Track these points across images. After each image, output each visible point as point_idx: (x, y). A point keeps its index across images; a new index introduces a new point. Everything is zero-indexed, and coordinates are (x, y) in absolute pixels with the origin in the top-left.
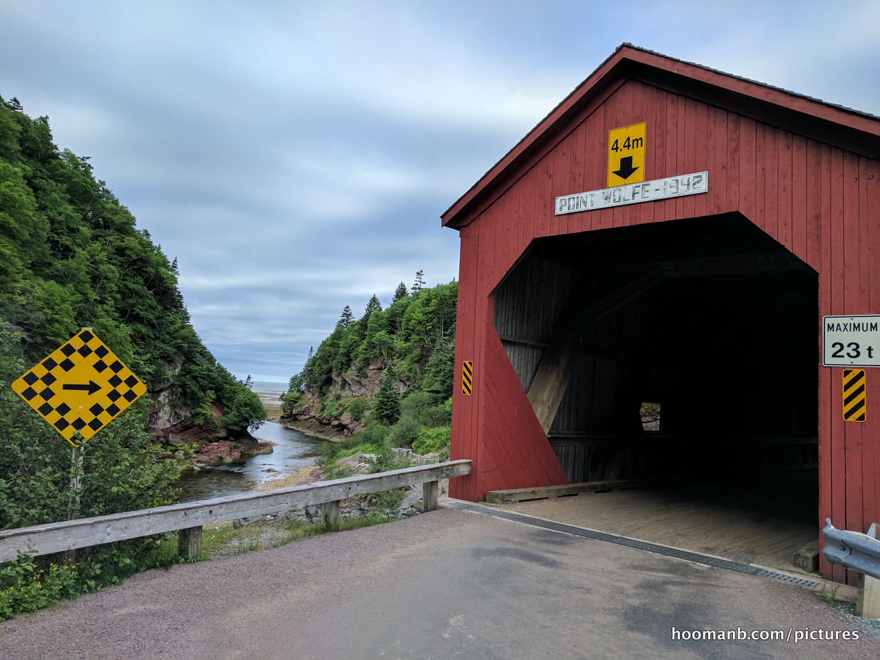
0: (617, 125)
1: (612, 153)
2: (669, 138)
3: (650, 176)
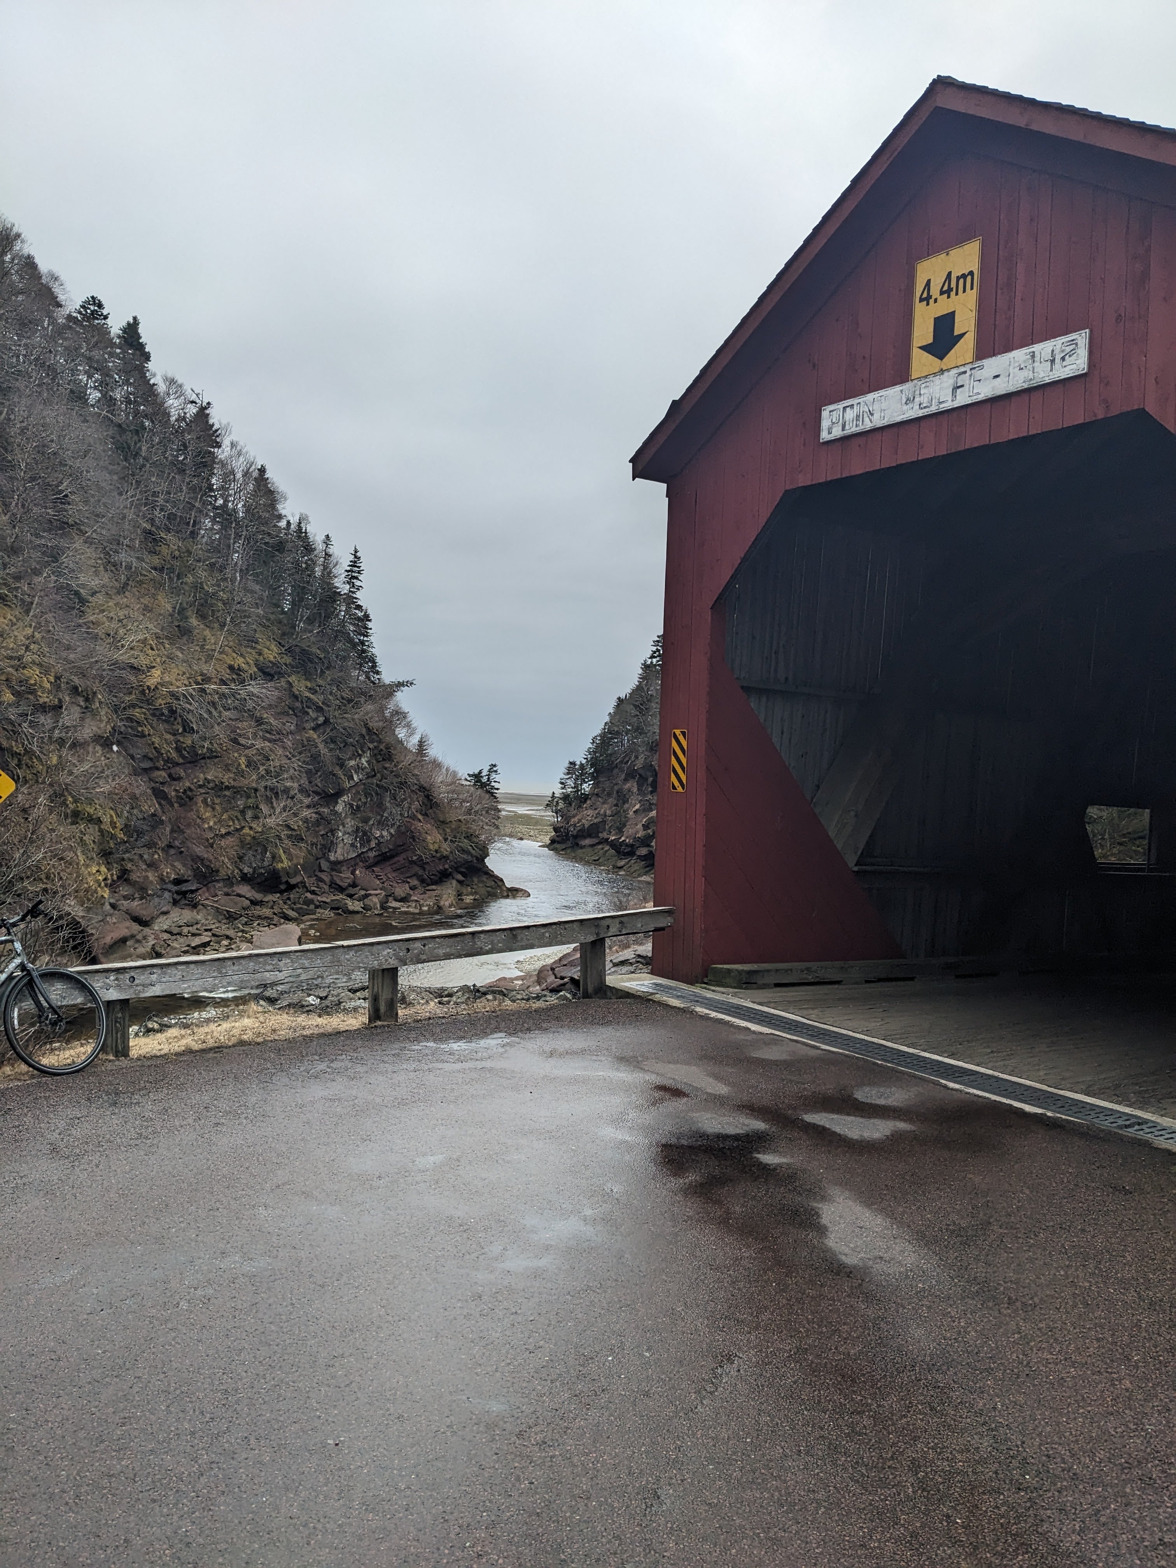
0: (931, 250)
1: (919, 308)
2: (1021, 268)
3: (985, 351)
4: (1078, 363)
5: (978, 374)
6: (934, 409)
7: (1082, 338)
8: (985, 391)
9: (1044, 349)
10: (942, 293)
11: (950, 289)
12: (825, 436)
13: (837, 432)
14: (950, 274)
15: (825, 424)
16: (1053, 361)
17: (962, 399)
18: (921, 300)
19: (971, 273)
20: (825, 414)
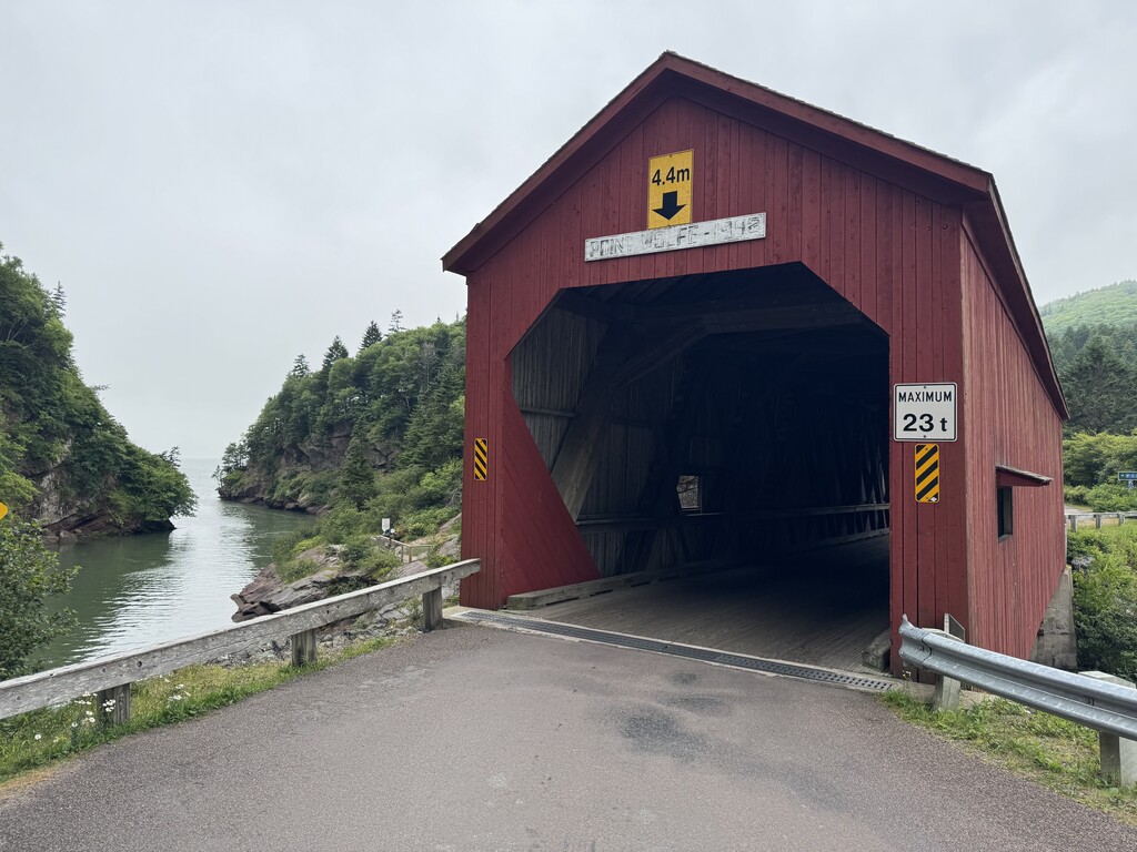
0: (659, 153)
1: (653, 187)
2: (720, 170)
3: (699, 216)
4: (759, 231)
5: (694, 231)
6: (665, 248)
7: (762, 217)
8: (700, 241)
9: (738, 220)
10: (668, 179)
11: (673, 178)
12: (588, 257)
13: (597, 256)
14: (672, 169)
15: (588, 250)
16: (743, 229)
17: (684, 244)
18: (654, 182)
19: (687, 170)
20: (588, 243)
